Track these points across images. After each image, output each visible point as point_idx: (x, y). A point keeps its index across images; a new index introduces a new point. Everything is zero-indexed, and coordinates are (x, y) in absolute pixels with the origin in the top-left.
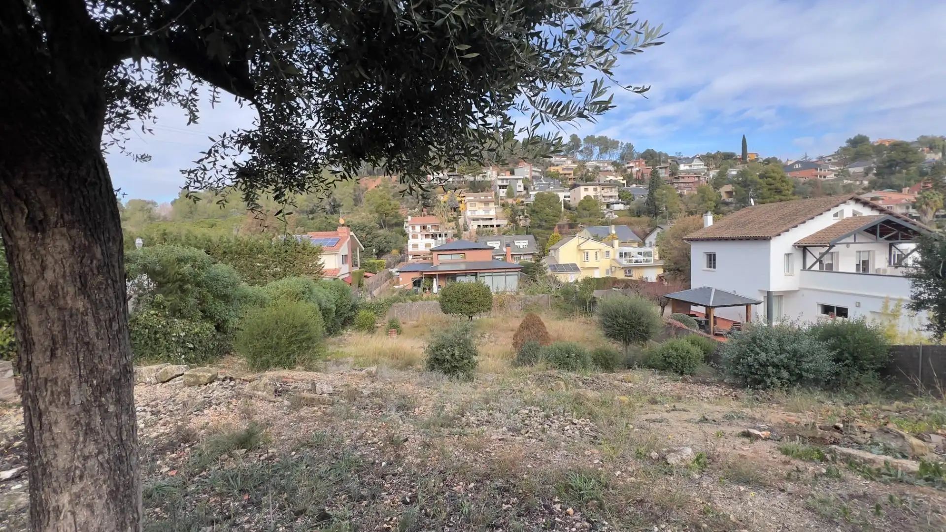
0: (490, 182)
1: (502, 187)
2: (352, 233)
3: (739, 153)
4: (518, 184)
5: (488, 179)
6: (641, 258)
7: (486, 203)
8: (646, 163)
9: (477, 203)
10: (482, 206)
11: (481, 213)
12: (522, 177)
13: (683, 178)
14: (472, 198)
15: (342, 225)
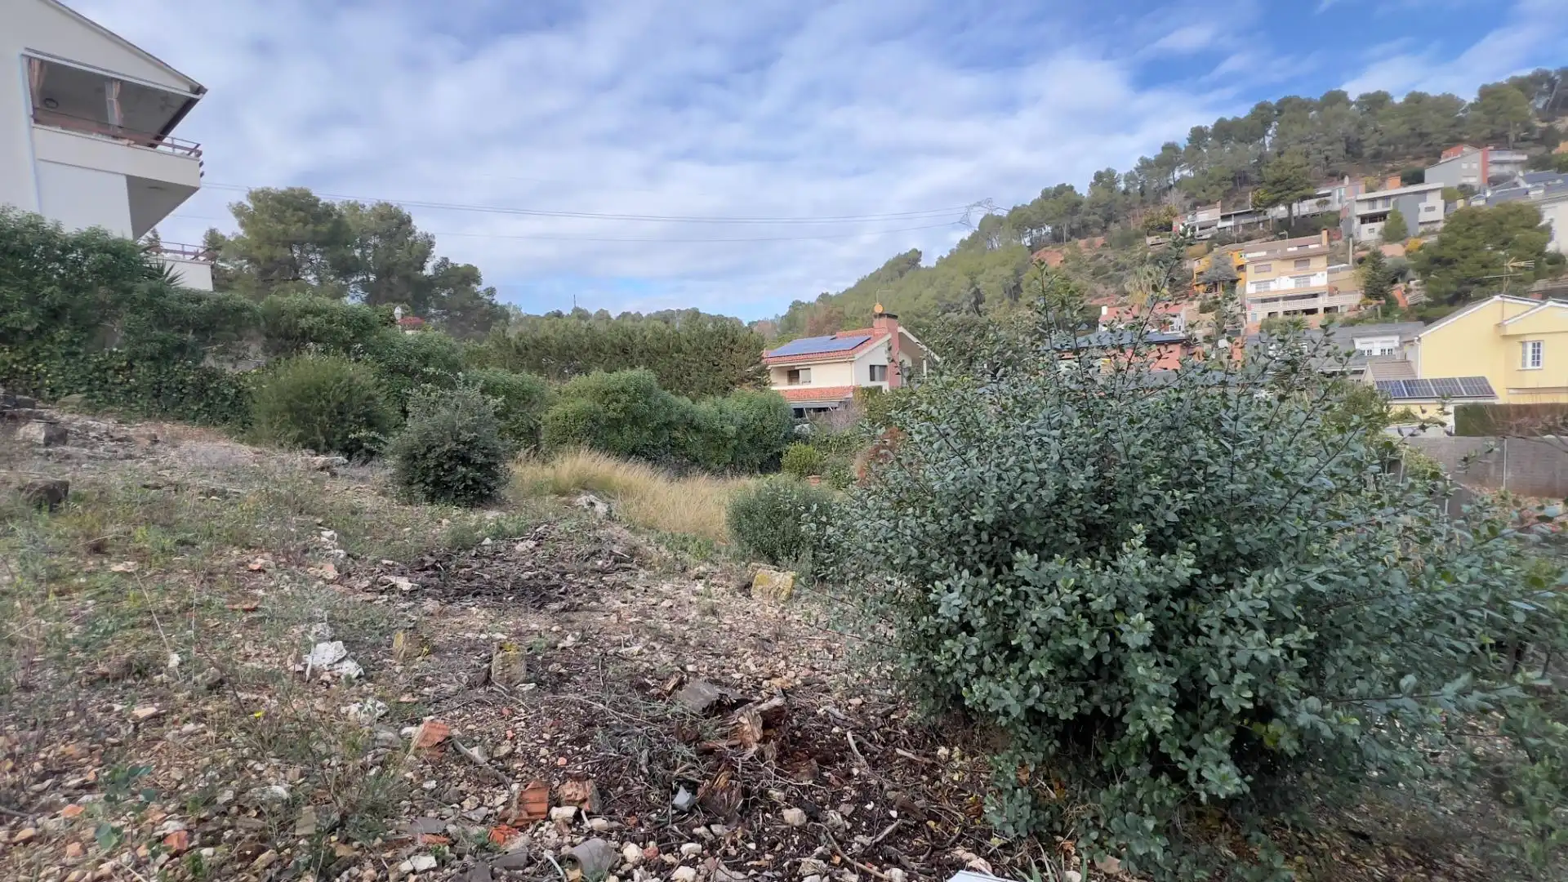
0: (1336, 212)
1: (1364, 219)
2: (901, 329)
4: (1424, 205)
5: (1336, 207)
7: (1302, 260)
9: (1275, 264)
10: (1290, 267)
11: (1285, 284)
12: (1445, 185)
14: (1264, 254)
15: (881, 315)
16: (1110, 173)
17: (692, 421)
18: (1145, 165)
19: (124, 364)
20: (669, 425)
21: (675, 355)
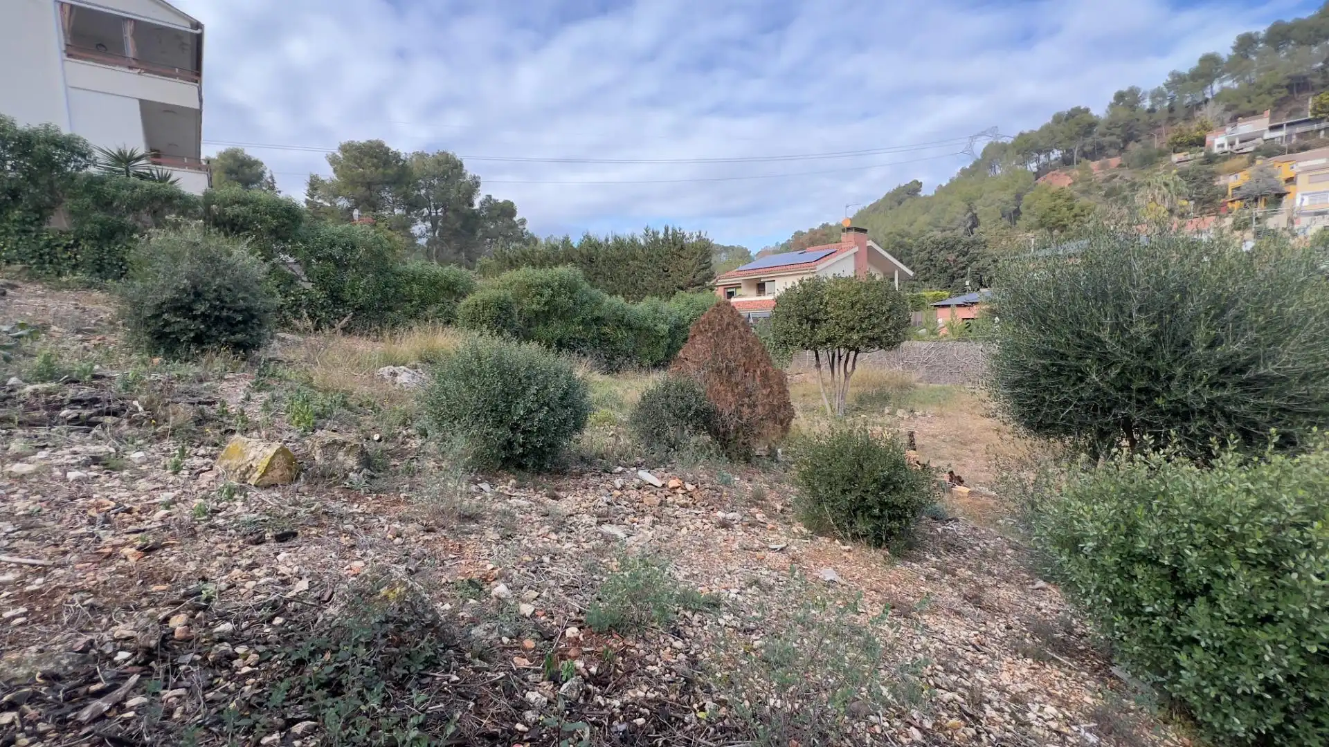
2: (870, 243)
14: (1322, 161)
15: (849, 229)
16: (1133, 92)
17: (623, 318)
19: (72, 242)
20: (597, 320)
21: (631, 262)
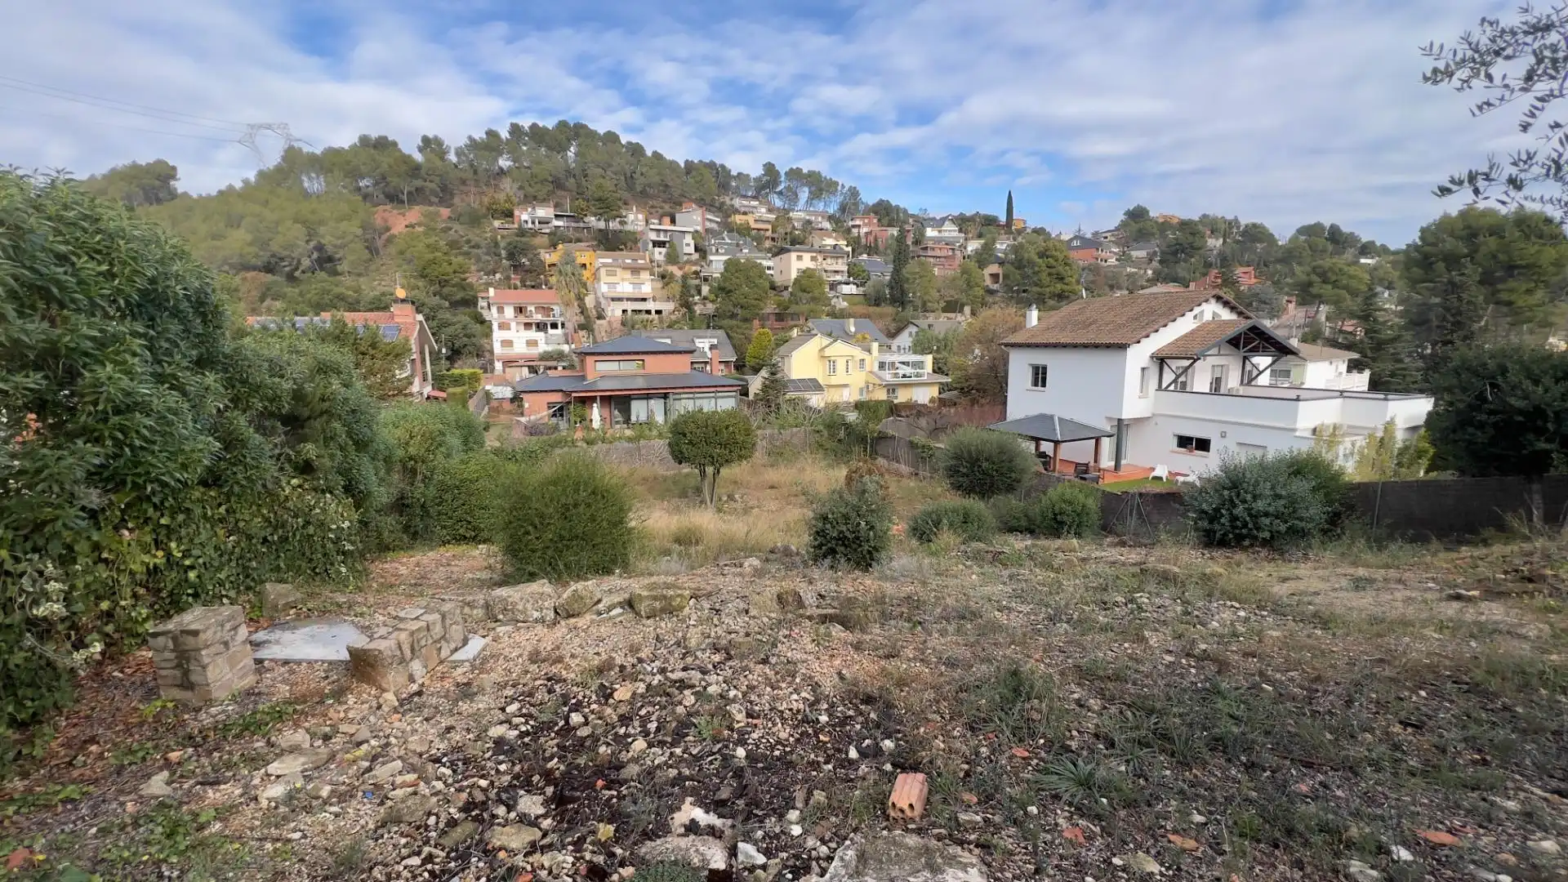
0: (634, 233)
1: (657, 244)
2: (420, 318)
3: (1003, 219)
4: (685, 241)
5: (629, 227)
6: (908, 370)
7: (635, 271)
8: (879, 220)
9: (618, 271)
10: (628, 275)
11: (626, 288)
12: (692, 230)
13: (933, 249)
14: (610, 261)
15: (403, 301)
18: (473, 144)
